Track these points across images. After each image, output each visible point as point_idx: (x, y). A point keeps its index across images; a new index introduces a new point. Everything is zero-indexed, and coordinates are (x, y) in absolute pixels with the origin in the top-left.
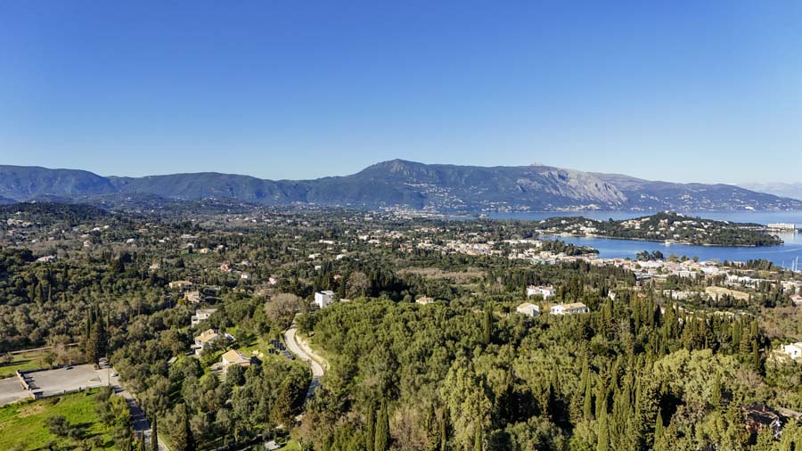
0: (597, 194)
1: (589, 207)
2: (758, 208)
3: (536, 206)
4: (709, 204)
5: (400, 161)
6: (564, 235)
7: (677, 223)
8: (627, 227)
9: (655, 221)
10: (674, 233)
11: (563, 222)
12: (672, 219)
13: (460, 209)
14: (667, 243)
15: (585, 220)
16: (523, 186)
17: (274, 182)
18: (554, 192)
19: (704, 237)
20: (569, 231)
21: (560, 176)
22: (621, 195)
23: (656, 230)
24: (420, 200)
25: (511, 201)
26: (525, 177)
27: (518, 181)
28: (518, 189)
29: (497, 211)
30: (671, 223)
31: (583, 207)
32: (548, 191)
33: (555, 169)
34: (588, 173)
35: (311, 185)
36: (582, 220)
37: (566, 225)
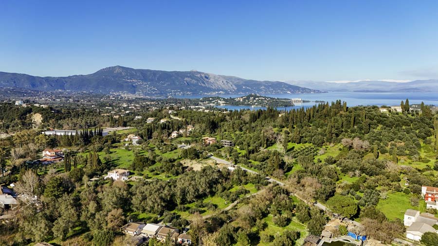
0: (223, 86)
1: (219, 92)
2: (292, 93)
3: (195, 92)
4: (273, 91)
5: (120, 67)
6: (212, 104)
7: (257, 99)
8: (237, 101)
9: (248, 98)
10: (256, 102)
11: (211, 99)
12: (255, 97)
13: (156, 94)
14: (253, 106)
15: (220, 98)
16: (188, 82)
17: (43, 78)
18: (203, 85)
19: (266, 104)
20: (214, 103)
21: (205, 77)
22: (234, 87)
23: (249, 102)
24: (133, 89)
25: (182, 90)
26: (188, 77)
27: (185, 79)
28: (185, 83)
29: (175, 95)
30: (254, 99)
31: (217, 92)
32: (200, 84)
33: (203, 73)
34: (219, 75)
35: (66, 80)
36: (218, 98)
37: (212, 100)
